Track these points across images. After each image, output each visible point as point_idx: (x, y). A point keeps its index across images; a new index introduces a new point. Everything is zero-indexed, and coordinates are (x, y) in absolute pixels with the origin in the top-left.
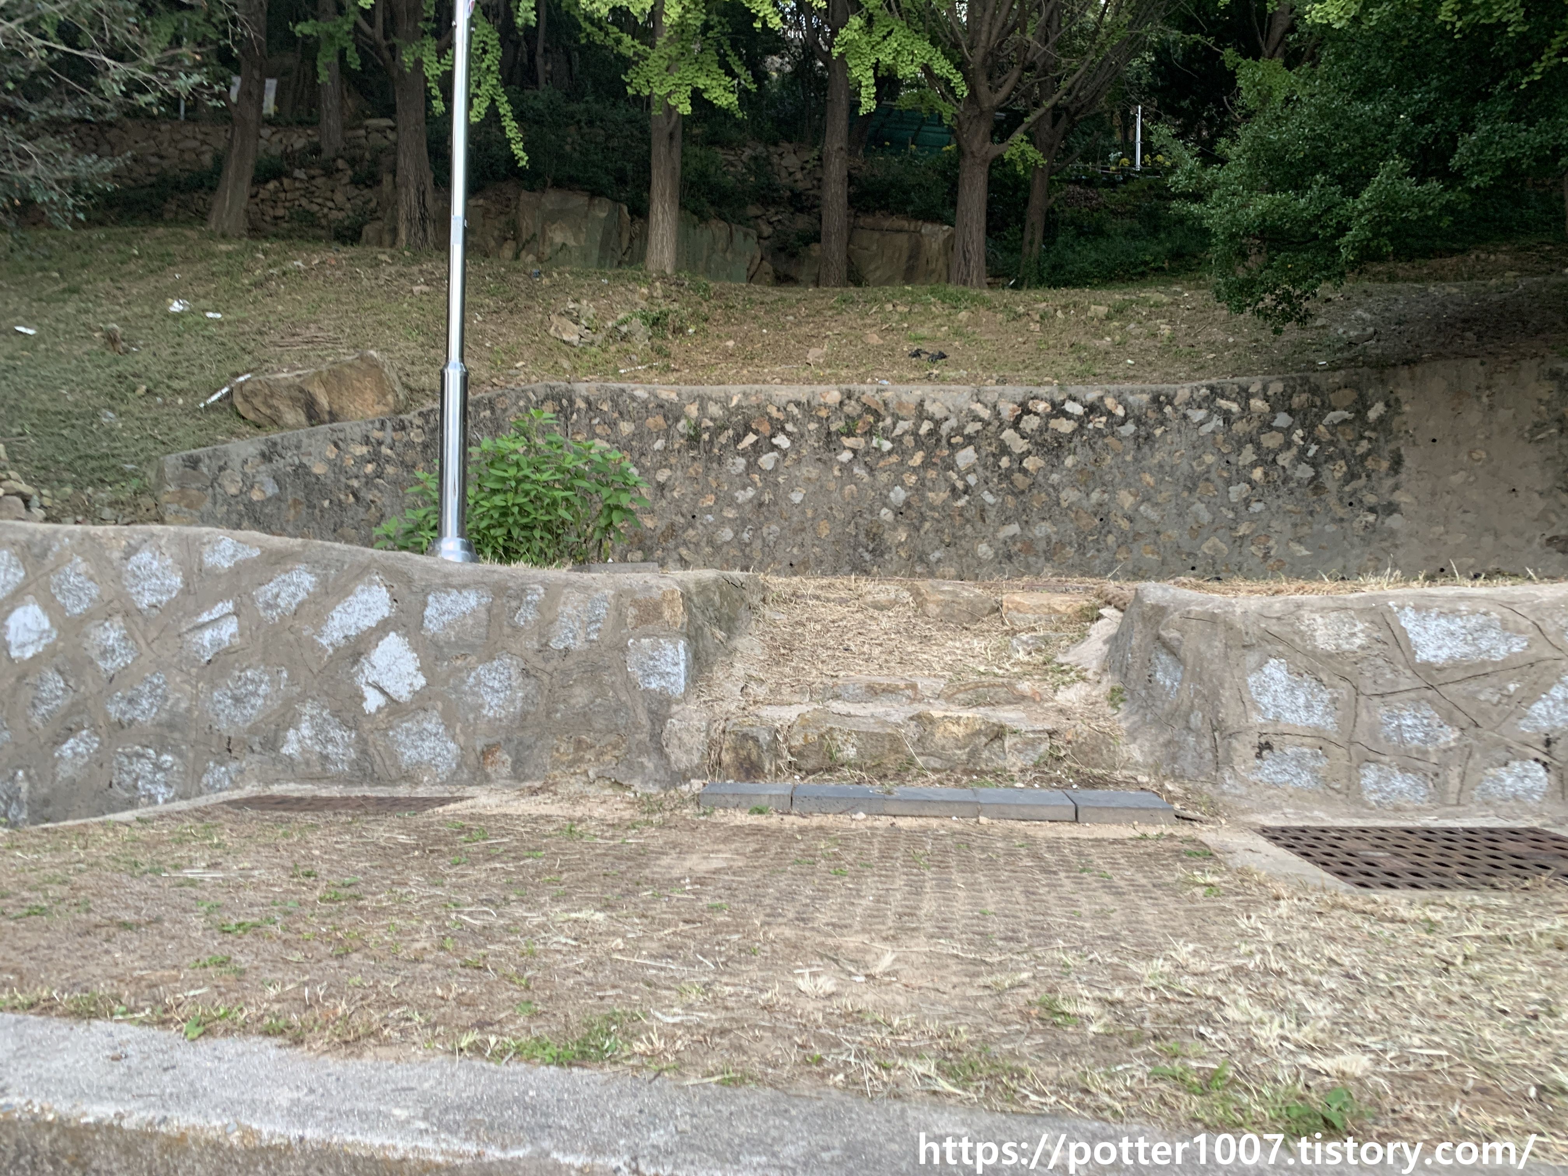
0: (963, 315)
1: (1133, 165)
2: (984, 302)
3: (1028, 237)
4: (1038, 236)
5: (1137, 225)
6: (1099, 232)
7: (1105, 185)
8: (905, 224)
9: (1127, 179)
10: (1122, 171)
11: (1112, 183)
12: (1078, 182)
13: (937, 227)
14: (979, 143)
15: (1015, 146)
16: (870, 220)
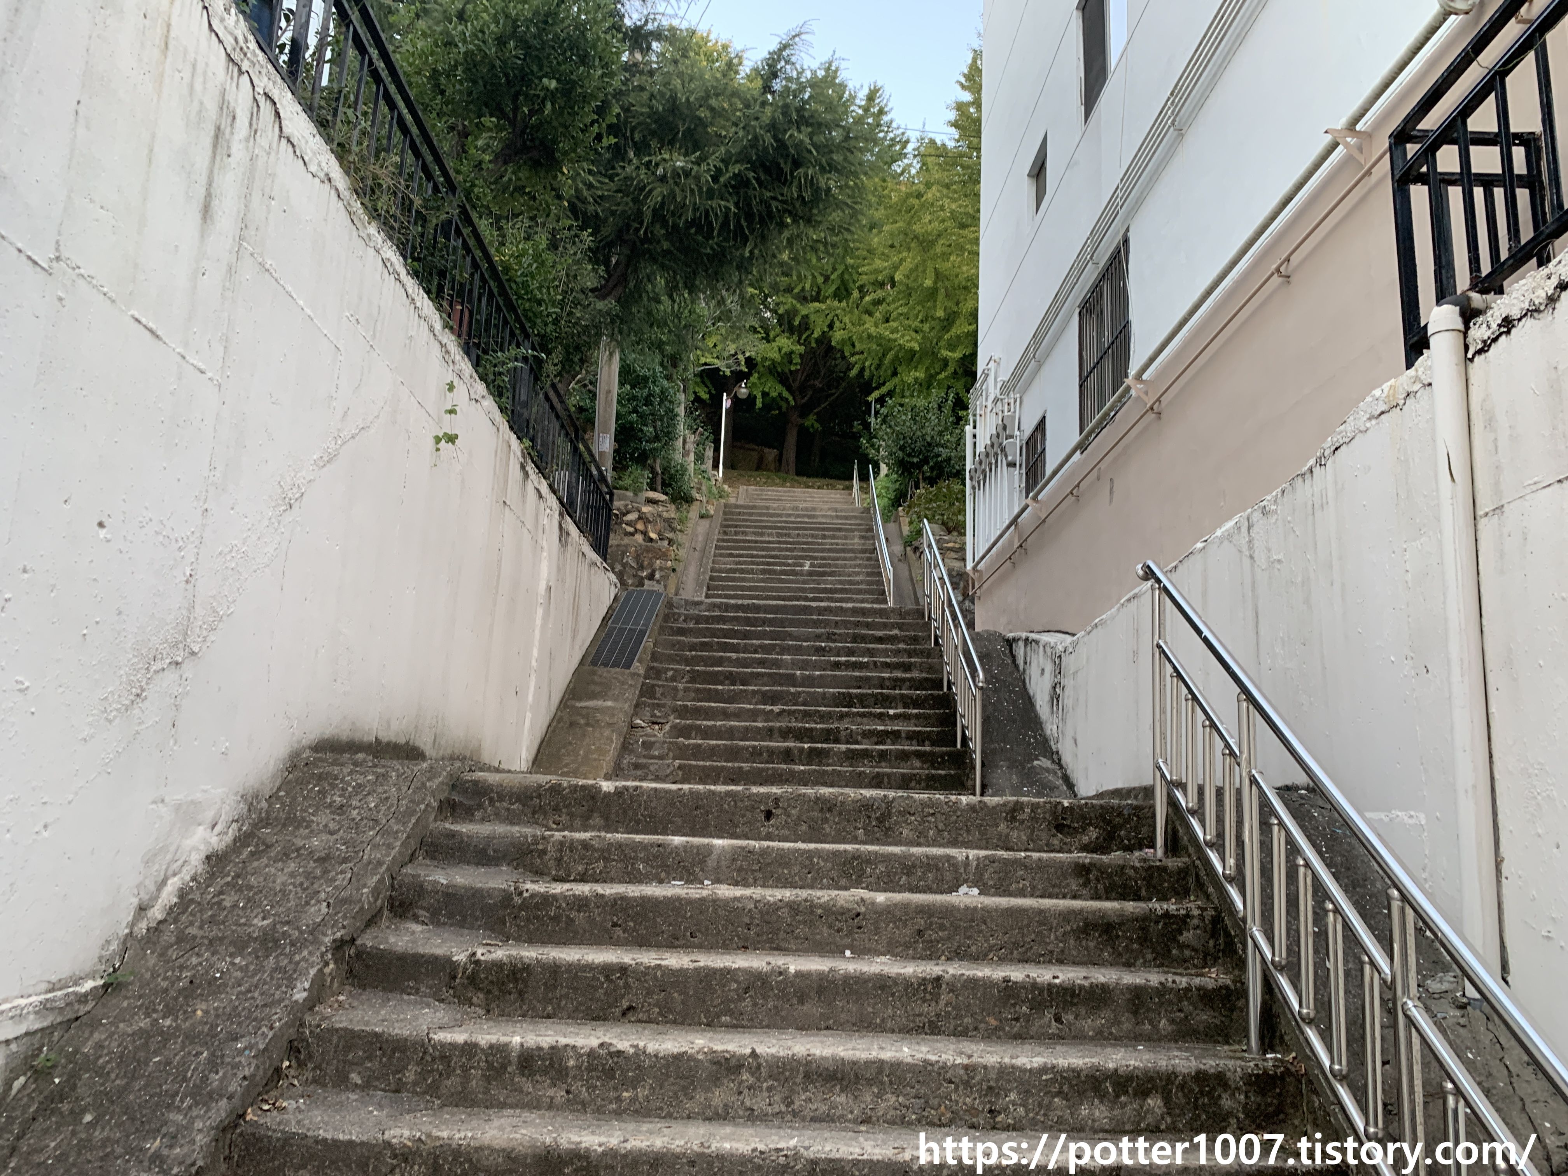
4: (817, 459)
8: (756, 447)
13: (771, 450)
14: (795, 418)
15: (811, 421)
16: (739, 444)
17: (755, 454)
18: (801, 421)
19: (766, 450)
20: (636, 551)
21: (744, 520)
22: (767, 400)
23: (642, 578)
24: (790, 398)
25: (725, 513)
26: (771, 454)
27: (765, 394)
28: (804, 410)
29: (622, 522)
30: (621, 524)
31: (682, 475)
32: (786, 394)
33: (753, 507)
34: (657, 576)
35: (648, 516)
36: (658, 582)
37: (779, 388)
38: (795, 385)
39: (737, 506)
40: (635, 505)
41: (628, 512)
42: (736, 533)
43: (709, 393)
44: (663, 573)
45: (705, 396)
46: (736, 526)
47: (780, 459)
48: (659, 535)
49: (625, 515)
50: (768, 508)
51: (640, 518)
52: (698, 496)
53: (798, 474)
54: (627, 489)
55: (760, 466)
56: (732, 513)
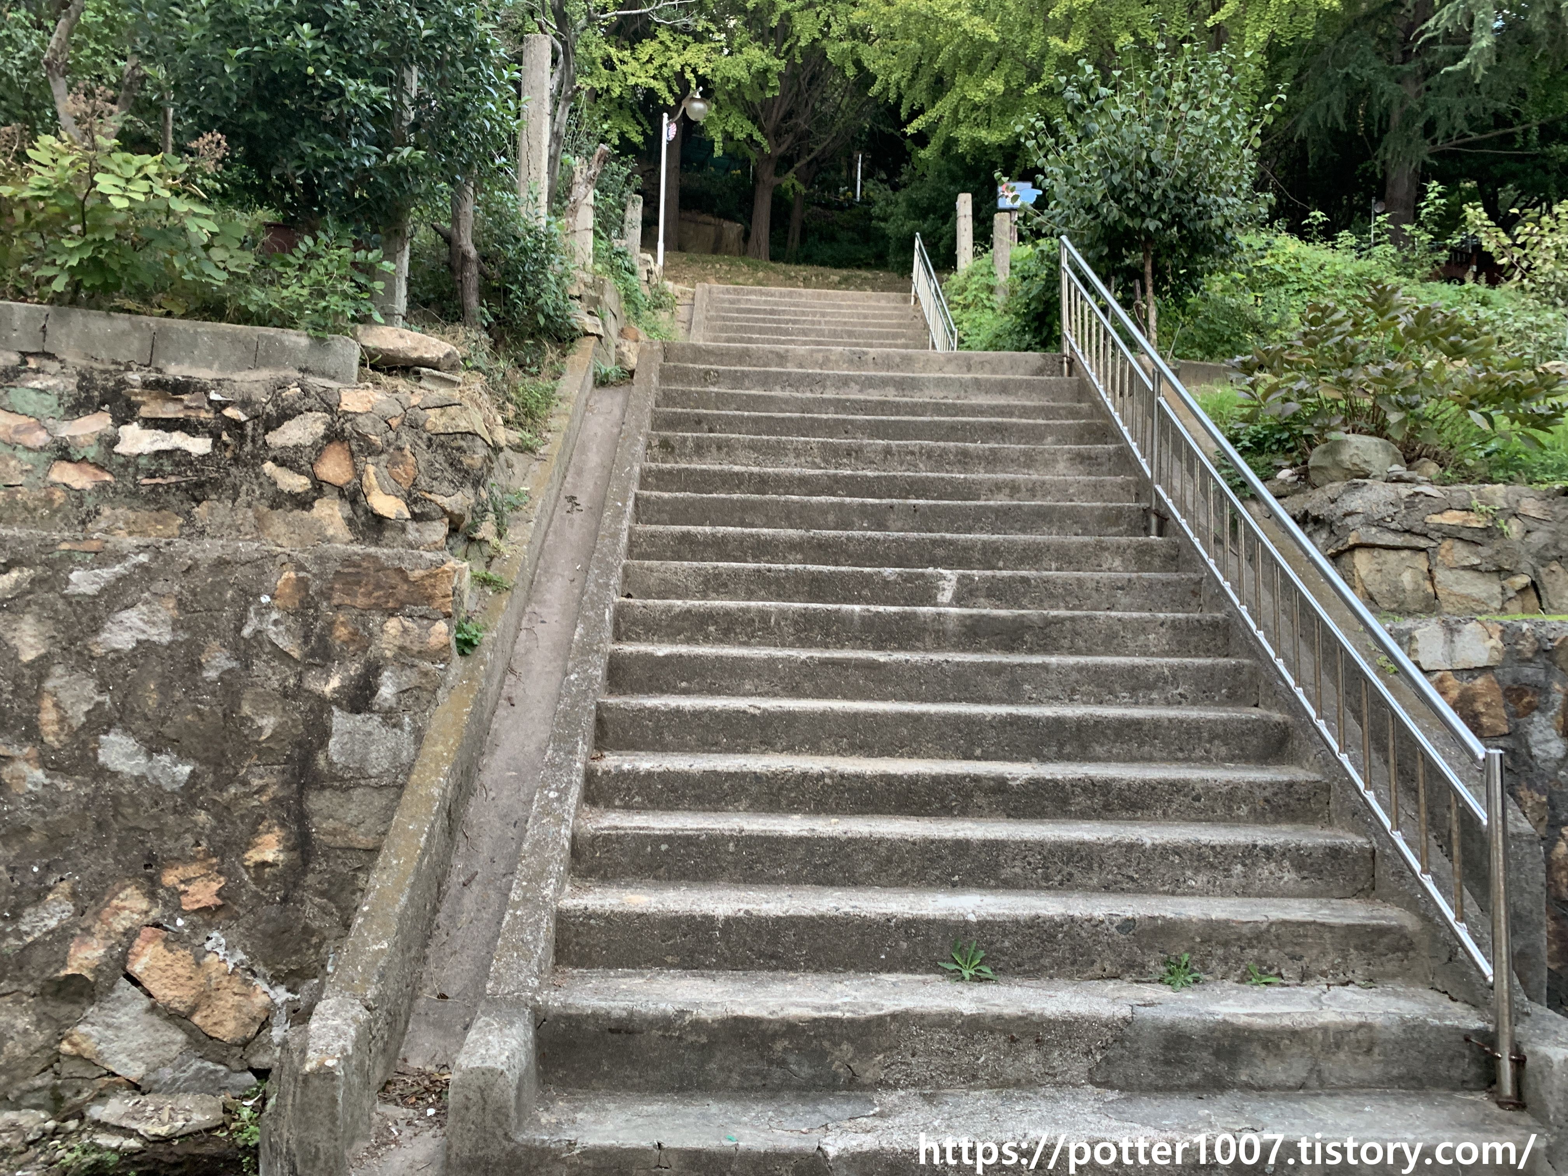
0: (761, 274)
1: (855, 196)
2: (772, 269)
3: (790, 237)
4: (797, 237)
5: (856, 237)
6: (832, 238)
7: (837, 208)
8: (712, 220)
9: (851, 206)
10: (848, 200)
11: (841, 207)
12: (819, 204)
13: (733, 224)
14: (768, 176)
15: (789, 180)
16: (688, 215)
17: (710, 230)
18: (776, 180)
19: (726, 224)
20: (302, 584)
21: (722, 400)
22: (731, 146)
23: (323, 704)
24: (765, 143)
25: (665, 376)
26: (733, 230)
27: (728, 137)
28: (784, 163)
29: (263, 452)
30: (257, 459)
31: (542, 264)
32: (757, 136)
33: (743, 356)
34: (387, 691)
35: (366, 426)
36: (389, 717)
37: (749, 127)
38: (769, 126)
39: (699, 353)
40: (315, 382)
41: (285, 415)
42: (700, 449)
43: (644, 133)
44: (410, 678)
45: (638, 139)
46: (698, 421)
47: (746, 236)
48: (411, 500)
49: (273, 423)
50: (782, 358)
51: (333, 436)
52: (590, 324)
53: (774, 258)
54: (287, 323)
55: (717, 248)
56: (684, 375)
